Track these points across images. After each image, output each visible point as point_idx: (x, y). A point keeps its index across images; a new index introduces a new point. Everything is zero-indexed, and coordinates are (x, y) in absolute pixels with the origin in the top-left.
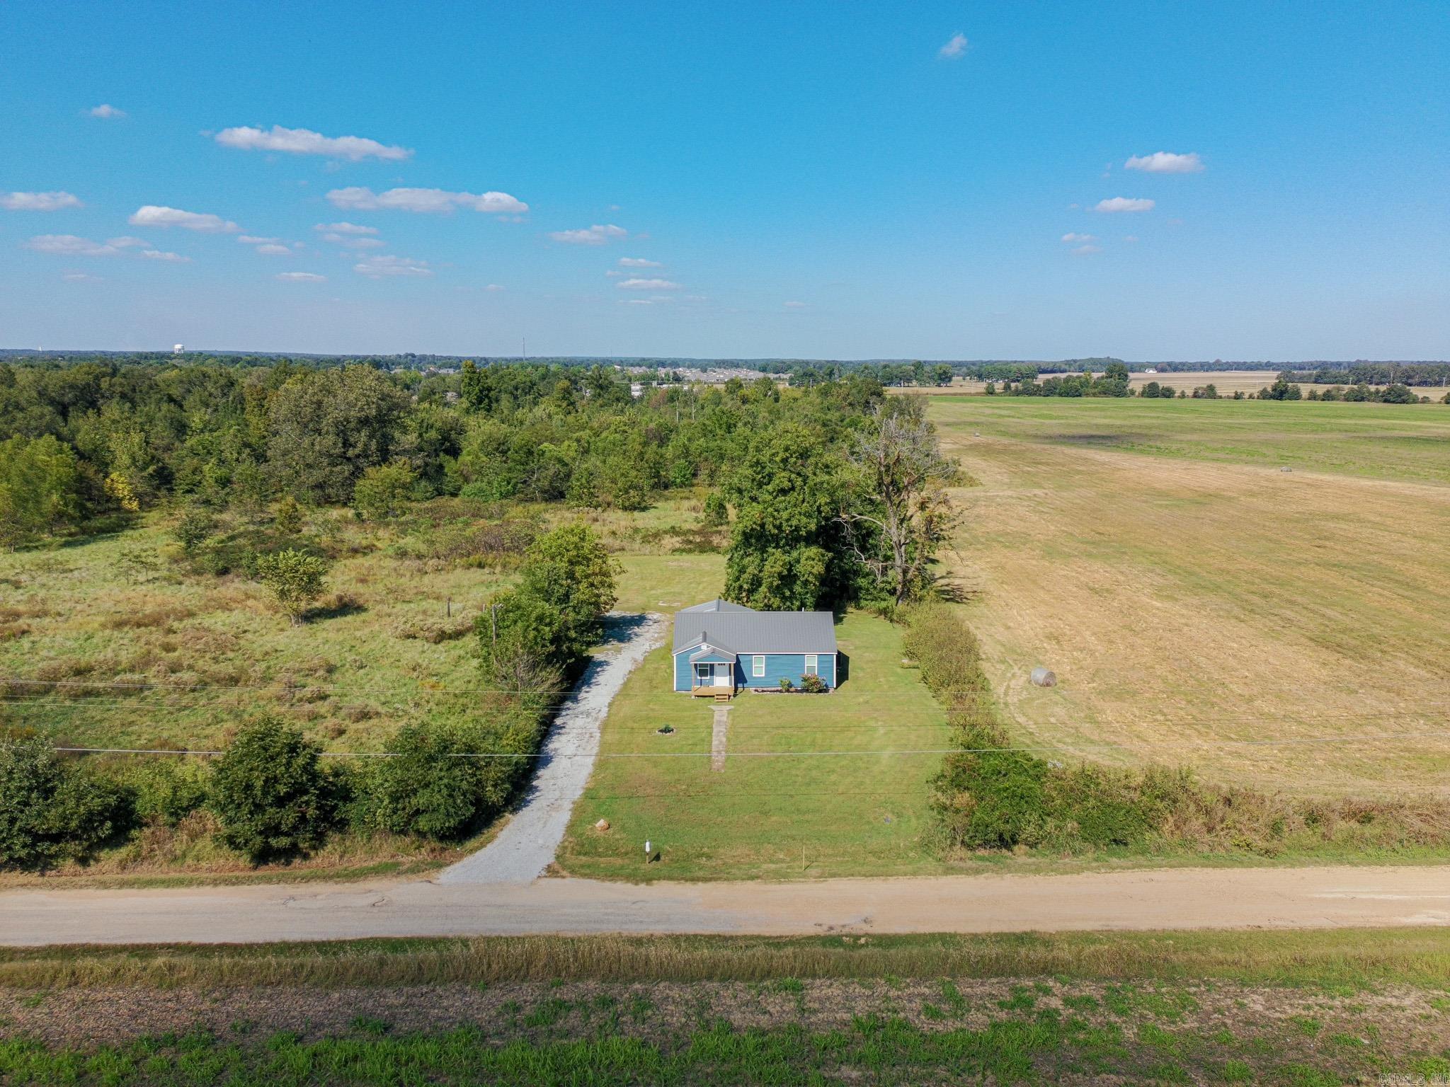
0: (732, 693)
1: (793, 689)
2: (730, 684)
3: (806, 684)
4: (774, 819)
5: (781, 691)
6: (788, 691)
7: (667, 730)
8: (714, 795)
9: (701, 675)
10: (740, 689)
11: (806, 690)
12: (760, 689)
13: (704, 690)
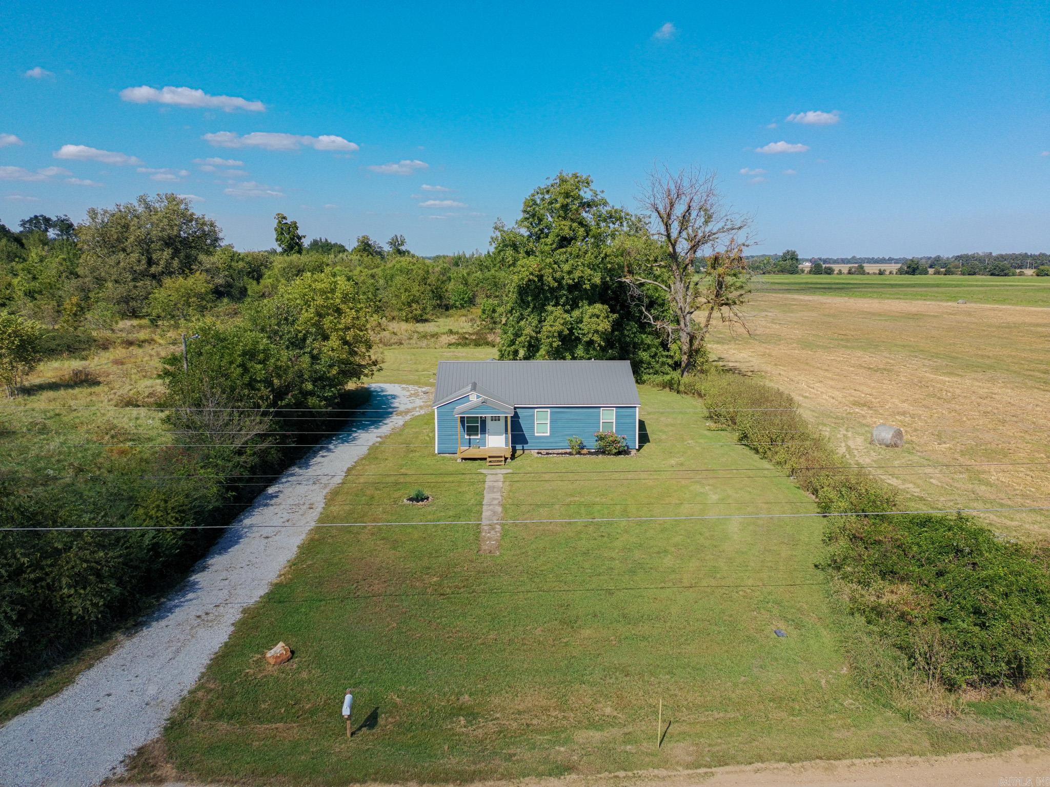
0: (509, 455)
1: (585, 451)
2: (507, 444)
3: (602, 443)
4: (586, 632)
5: (570, 454)
6: (579, 453)
7: (419, 498)
8: (484, 591)
9: (469, 435)
10: (519, 452)
11: (602, 451)
12: (544, 452)
13: (473, 452)
